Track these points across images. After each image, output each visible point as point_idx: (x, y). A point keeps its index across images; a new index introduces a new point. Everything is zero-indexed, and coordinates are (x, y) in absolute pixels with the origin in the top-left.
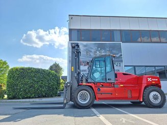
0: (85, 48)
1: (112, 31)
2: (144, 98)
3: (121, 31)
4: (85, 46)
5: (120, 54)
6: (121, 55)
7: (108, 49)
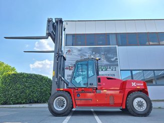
0: (79, 53)
1: (107, 35)
2: (127, 105)
3: (116, 34)
4: (80, 50)
5: (115, 58)
6: (117, 59)
7: (103, 53)
